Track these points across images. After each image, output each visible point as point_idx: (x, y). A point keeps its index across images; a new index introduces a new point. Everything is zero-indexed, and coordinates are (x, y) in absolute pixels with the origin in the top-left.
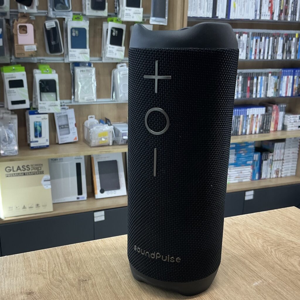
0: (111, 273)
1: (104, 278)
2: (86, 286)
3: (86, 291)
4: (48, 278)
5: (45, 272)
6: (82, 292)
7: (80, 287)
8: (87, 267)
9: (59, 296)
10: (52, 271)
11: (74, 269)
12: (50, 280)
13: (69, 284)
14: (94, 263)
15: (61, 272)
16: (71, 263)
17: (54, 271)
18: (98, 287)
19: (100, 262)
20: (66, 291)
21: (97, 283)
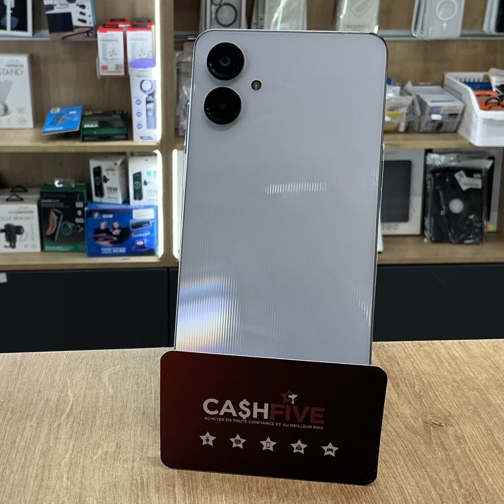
0: (496, 419)
1: (481, 427)
2: (443, 439)
3: (445, 448)
6: (437, 448)
7: (431, 439)
8: (436, 395)
9: (388, 448)
11: (410, 396)
13: (406, 427)
14: (452, 390)
16: (400, 382)
18: (470, 444)
19: (465, 391)
20: (402, 440)
21: (466, 435)
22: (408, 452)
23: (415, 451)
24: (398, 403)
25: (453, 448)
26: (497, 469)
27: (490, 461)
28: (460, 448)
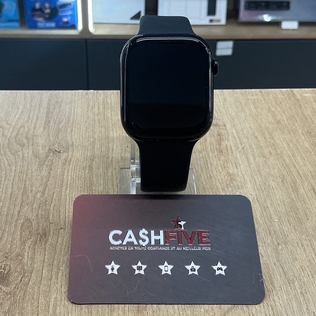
0: (104, 149)
2: (54, 162)
3: (51, 168)
4: (9, 136)
5: (9, 126)
6: (45, 168)
7: (45, 161)
8: (72, 131)
10: (19, 127)
11: (52, 129)
12: (9, 140)
13: (33, 152)
14: (87, 127)
15: (31, 132)
16: (52, 120)
17: (22, 128)
18: (71, 166)
19: (96, 127)
20: (23, 163)
21: (73, 160)
22: (21, 170)
23: (27, 169)
24: (40, 135)
25: (57, 168)
26: (78, 184)
27: (77, 178)
28: (62, 169)
